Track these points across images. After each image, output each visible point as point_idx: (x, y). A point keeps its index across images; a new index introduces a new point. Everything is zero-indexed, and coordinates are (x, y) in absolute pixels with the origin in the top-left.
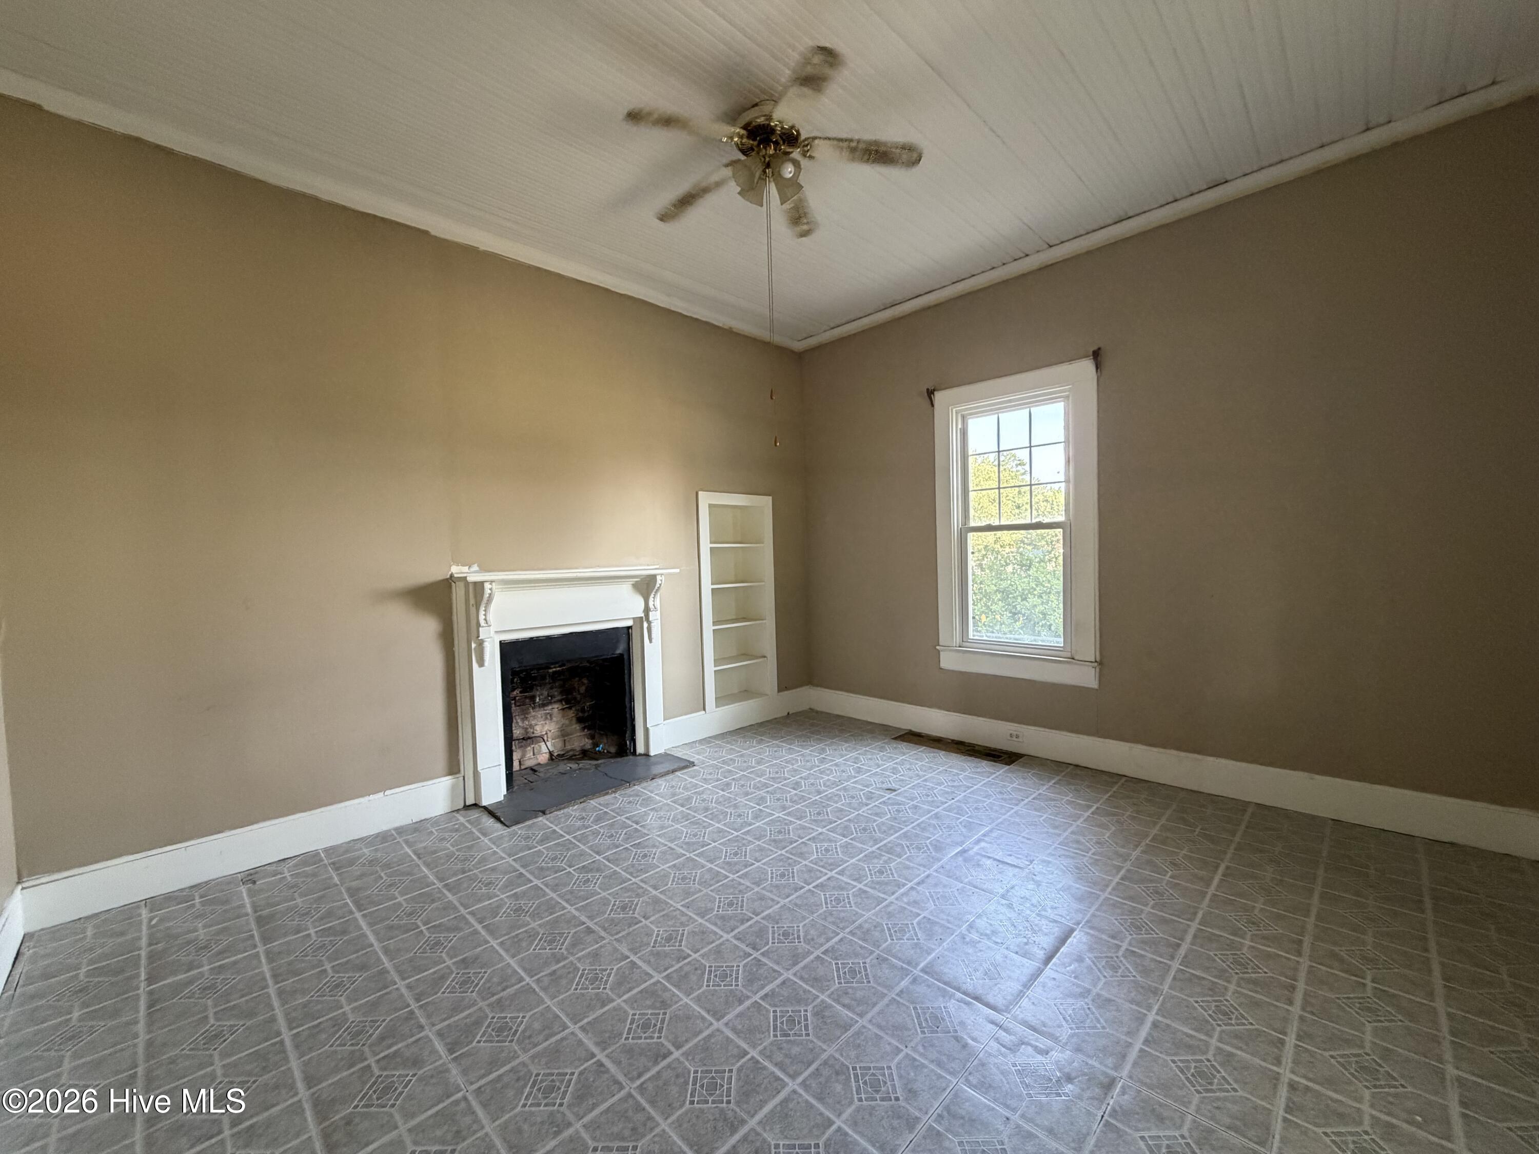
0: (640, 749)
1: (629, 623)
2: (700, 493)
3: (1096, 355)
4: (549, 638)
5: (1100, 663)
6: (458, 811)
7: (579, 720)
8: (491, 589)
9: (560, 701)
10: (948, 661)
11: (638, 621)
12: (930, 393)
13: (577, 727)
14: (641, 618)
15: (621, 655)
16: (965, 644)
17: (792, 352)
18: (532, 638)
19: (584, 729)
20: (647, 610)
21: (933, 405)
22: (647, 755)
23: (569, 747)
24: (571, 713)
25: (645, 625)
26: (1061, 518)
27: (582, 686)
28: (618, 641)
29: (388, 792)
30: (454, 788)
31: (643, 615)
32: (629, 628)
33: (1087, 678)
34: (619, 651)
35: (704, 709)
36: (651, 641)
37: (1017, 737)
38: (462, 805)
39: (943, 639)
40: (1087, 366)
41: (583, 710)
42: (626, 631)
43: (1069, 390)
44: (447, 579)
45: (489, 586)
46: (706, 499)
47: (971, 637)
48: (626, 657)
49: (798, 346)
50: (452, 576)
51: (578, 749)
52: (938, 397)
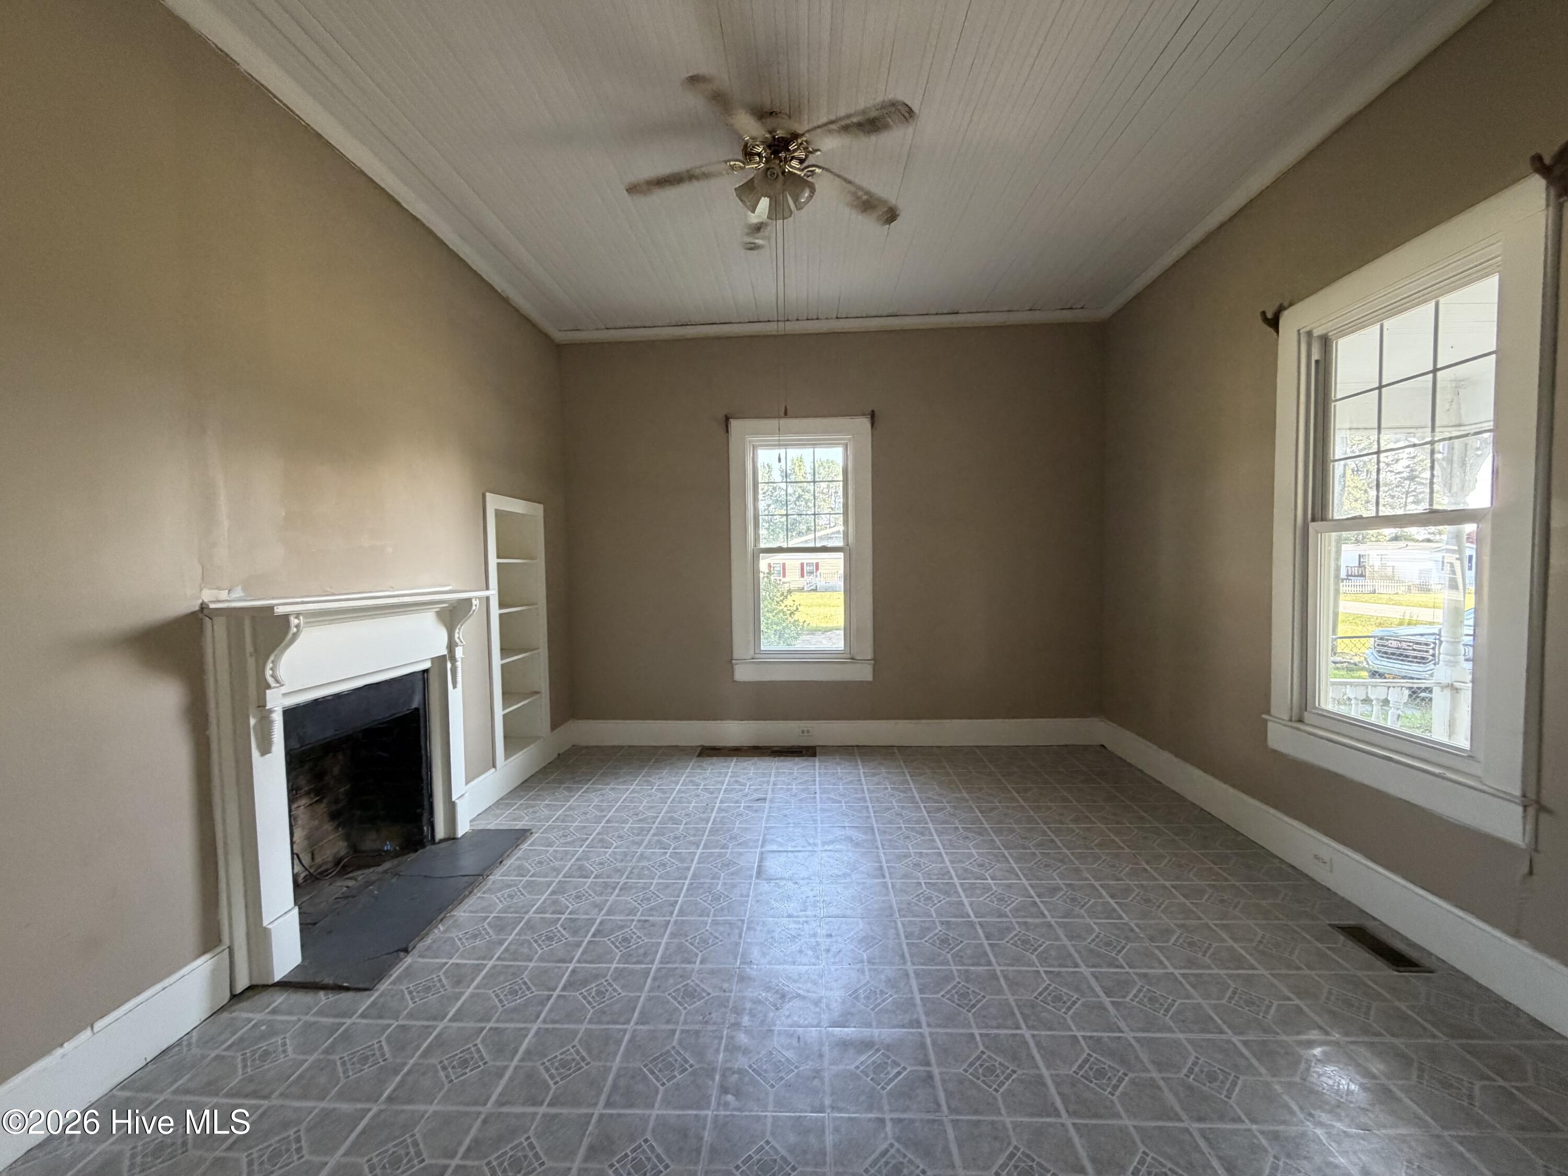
0: (440, 833)
1: (427, 665)
2: (488, 494)
3: (873, 416)
4: (338, 696)
5: (876, 660)
6: (222, 1009)
7: (334, 816)
8: (297, 626)
9: (308, 793)
10: (743, 674)
11: (440, 661)
12: (727, 419)
13: (328, 826)
14: (444, 656)
15: (417, 709)
16: (757, 656)
17: (553, 341)
18: (316, 700)
19: (336, 828)
20: (451, 646)
21: (727, 432)
22: (451, 838)
23: (319, 860)
24: (322, 808)
25: (449, 665)
26: (840, 543)
27: (336, 766)
28: (413, 692)
29: (99, 1025)
30: (215, 972)
31: (445, 652)
32: (425, 671)
33: (864, 673)
34: (415, 705)
35: (494, 766)
36: (455, 686)
37: (808, 732)
38: (227, 996)
39: (738, 652)
40: (865, 423)
41: (336, 801)
42: (420, 676)
43: (849, 440)
44: (193, 614)
45: (296, 621)
46: (495, 502)
47: (762, 648)
48: (421, 712)
49: (559, 336)
50: (203, 607)
51: (330, 859)
52: (735, 424)
